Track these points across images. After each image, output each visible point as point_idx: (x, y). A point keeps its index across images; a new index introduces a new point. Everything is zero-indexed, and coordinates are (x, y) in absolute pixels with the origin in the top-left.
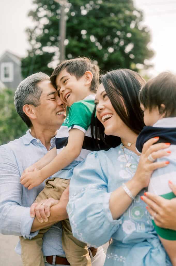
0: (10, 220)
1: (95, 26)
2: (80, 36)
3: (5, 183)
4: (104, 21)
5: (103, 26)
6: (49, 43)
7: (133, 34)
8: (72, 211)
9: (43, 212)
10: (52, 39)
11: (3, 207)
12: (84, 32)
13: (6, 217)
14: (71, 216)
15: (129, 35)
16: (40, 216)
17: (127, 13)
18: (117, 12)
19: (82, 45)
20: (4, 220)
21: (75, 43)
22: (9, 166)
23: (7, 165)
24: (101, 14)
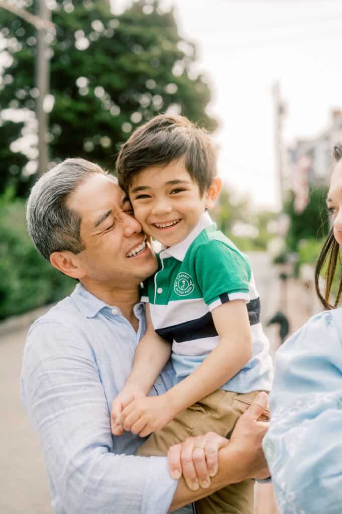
0: (113, 491)
1: (106, 69)
2: (76, 89)
3: (77, 404)
4: (125, 61)
5: (120, 70)
6: (14, 103)
7: (180, 86)
8: (279, 458)
9: (203, 464)
10: (22, 93)
11: (87, 461)
12: (82, 83)
13: (101, 483)
14: (278, 470)
15: (171, 89)
16: (194, 475)
17: (166, 46)
18: (147, 44)
19: (82, 107)
20: (96, 491)
21: (66, 102)
22: (77, 363)
23: (73, 362)
24: (117, 47)
